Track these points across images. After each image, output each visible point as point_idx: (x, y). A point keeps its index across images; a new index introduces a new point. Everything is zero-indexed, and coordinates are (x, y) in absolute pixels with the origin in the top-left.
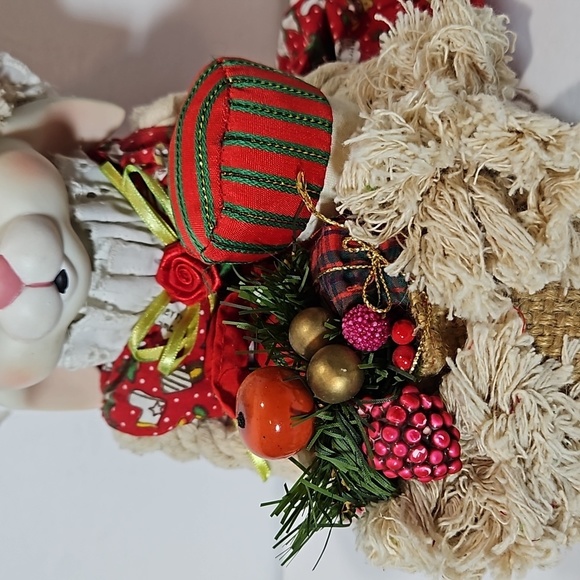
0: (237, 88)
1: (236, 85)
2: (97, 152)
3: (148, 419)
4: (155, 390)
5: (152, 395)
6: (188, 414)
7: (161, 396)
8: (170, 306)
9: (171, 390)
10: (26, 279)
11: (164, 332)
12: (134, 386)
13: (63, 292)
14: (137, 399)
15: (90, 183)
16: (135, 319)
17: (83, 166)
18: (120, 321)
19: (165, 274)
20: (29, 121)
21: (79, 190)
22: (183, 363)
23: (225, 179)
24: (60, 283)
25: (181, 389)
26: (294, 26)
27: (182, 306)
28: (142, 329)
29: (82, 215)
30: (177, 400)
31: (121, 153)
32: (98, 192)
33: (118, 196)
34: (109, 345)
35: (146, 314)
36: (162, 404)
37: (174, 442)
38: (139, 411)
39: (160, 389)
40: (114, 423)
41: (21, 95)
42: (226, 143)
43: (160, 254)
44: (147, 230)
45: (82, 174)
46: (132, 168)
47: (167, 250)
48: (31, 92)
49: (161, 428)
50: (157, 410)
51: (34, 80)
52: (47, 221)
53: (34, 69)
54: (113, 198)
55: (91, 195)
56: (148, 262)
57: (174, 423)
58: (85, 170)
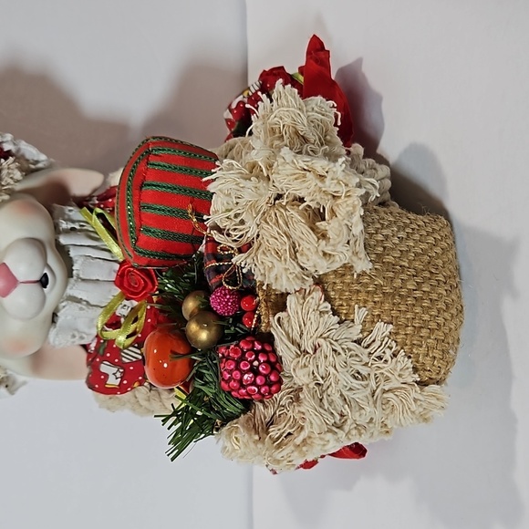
0: (155, 155)
1: (154, 152)
2: (82, 202)
3: (113, 382)
4: (117, 360)
5: (115, 365)
6: (140, 378)
7: (120, 365)
8: (125, 302)
9: (128, 361)
10: (20, 278)
11: (122, 320)
12: (104, 359)
13: (45, 287)
14: (105, 368)
15: (73, 222)
17: (70, 211)
18: (90, 311)
19: (121, 280)
20: (34, 182)
21: (64, 225)
22: (135, 341)
23: (143, 211)
24: (43, 282)
25: (134, 360)
26: (231, 116)
27: (135, 303)
28: (105, 317)
29: (63, 240)
30: (131, 368)
31: (97, 202)
32: (77, 227)
33: (92, 229)
34: (86, 330)
36: (121, 370)
37: (133, 400)
38: (107, 376)
39: (120, 360)
40: (91, 387)
41: (33, 167)
42: (144, 189)
43: (117, 266)
44: (109, 251)
45: (69, 216)
46: (99, 210)
47: (121, 264)
48: (40, 165)
49: (122, 389)
50: (118, 375)
51: (43, 157)
52: (36, 243)
53: (42, 150)
54: (88, 230)
55: (73, 229)
56: (109, 272)
57: (130, 385)
58: (71, 214)
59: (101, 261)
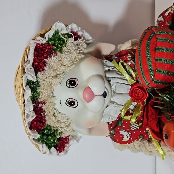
4: (128, 129)
5: (127, 131)
6: (138, 137)
7: (130, 131)
9: (133, 130)
14: (122, 132)
16: (123, 107)
18: (119, 107)
25: (136, 129)
28: (125, 110)
30: (135, 133)
31: (116, 58)
32: (111, 69)
33: (117, 70)
35: (126, 105)
36: (130, 134)
37: (133, 146)
39: (130, 129)
41: (88, 42)
44: (126, 80)
45: (106, 64)
48: (90, 41)
49: (130, 142)
50: (129, 136)
58: (106, 63)
59: (124, 85)
